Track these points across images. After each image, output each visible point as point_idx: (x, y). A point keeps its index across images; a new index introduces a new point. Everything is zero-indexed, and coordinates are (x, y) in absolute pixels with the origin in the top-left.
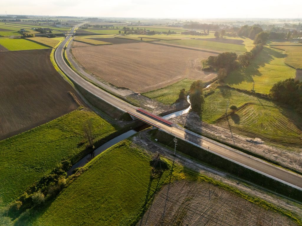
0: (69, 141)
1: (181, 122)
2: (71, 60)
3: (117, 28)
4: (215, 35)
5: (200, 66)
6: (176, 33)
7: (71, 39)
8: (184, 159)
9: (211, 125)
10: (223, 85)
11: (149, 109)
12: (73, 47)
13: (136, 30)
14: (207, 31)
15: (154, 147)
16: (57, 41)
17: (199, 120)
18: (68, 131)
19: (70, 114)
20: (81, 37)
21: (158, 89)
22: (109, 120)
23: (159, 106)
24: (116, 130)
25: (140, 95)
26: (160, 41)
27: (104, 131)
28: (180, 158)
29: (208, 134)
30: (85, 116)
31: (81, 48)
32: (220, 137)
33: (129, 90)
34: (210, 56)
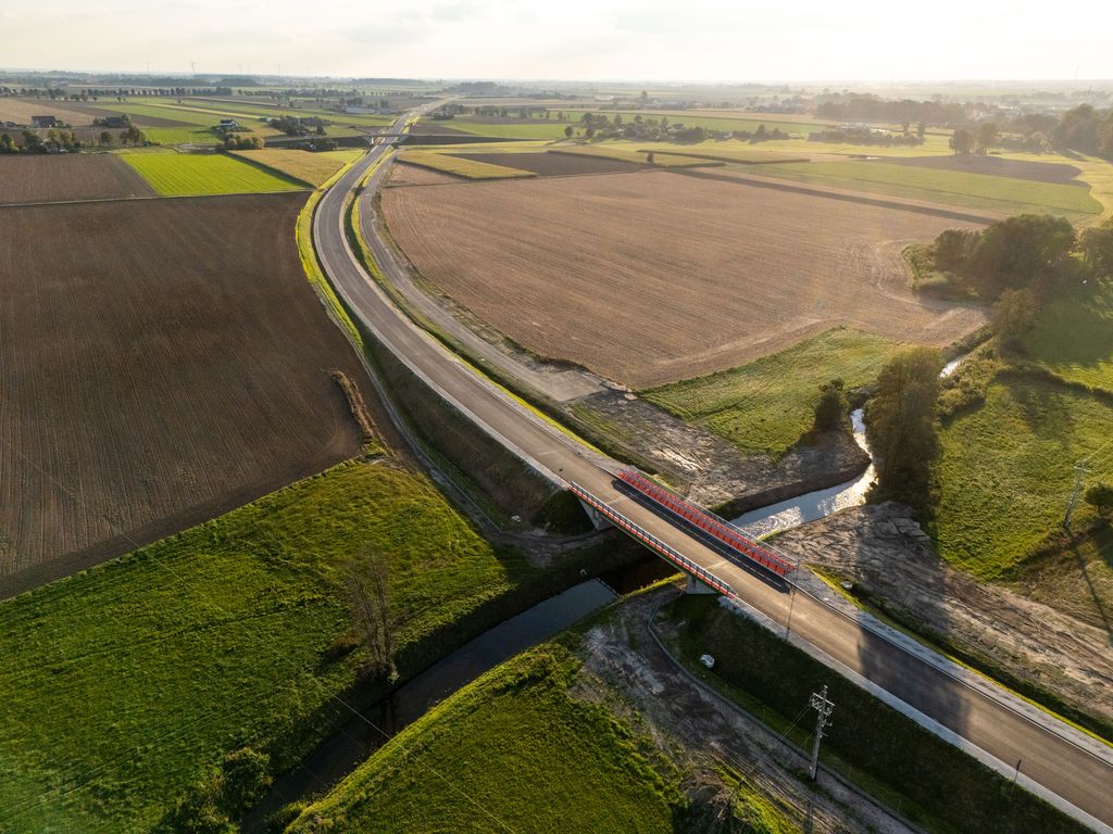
0: (288, 626)
1: (833, 556)
2: (369, 237)
3: (560, 115)
4: (953, 145)
5: (900, 271)
6: (786, 137)
7: (389, 154)
8: (866, 809)
9: (991, 588)
10: (1021, 368)
11: (673, 473)
12: (389, 184)
13: (630, 124)
14: (916, 130)
15: (697, 710)
16: (336, 162)
17: (926, 553)
18: (295, 572)
19: (322, 479)
20: (423, 149)
21: (715, 374)
22: (483, 520)
23: (718, 460)
24: (509, 580)
25: (632, 397)
26: (723, 165)
27: (454, 583)
28: (842, 805)
29: (986, 650)
30: (381, 494)
31: (416, 188)
32: (1056, 673)
33: (585, 375)
34: (946, 232)
